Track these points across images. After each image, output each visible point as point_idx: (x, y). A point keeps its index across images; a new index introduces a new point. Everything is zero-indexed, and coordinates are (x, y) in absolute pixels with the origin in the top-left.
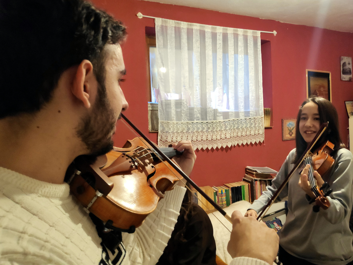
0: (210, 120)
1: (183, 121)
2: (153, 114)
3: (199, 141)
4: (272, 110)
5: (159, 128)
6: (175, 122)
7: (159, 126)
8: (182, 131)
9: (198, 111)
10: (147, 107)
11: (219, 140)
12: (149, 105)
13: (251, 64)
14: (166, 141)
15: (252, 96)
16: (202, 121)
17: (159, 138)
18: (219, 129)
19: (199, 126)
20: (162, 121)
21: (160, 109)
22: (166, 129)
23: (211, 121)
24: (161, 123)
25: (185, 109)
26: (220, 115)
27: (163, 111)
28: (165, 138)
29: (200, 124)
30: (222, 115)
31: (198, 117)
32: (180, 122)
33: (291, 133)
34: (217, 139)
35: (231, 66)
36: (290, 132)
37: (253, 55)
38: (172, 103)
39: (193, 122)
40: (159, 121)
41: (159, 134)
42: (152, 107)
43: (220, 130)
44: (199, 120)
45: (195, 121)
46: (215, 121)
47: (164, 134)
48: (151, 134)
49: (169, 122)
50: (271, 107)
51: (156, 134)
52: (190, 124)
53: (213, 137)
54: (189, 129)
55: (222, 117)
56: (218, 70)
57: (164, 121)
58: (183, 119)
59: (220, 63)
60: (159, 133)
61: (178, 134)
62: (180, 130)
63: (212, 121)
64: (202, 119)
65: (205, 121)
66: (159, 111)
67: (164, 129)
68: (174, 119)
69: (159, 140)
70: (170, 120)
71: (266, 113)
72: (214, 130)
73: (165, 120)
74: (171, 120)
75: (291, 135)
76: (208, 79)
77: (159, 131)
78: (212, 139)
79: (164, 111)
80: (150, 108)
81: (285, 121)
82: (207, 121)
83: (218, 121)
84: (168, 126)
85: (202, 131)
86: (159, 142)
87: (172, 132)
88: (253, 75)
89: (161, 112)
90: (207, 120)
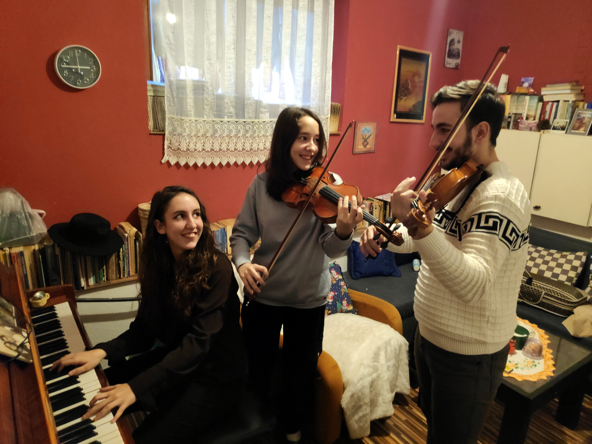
0: (249, 118)
1: (205, 118)
2: (156, 102)
3: (232, 151)
4: (342, 106)
5: (166, 127)
6: (193, 119)
7: (167, 124)
8: (205, 134)
9: (231, 102)
10: (146, 91)
11: (261, 150)
12: (149, 88)
13: (318, 30)
14: (179, 149)
15: (315, 82)
16: (237, 120)
17: (166, 143)
18: (262, 133)
19: (231, 127)
20: (172, 116)
21: (167, 96)
22: (179, 130)
23: (251, 120)
24: (169, 119)
25: (209, 97)
26: (265, 110)
27: (174, 100)
28: (177, 144)
29: (234, 123)
30: (268, 112)
31: (230, 113)
32: (201, 120)
33: (365, 143)
34: (258, 149)
35: (286, 31)
36: (364, 141)
37: (321, 15)
38: (188, 86)
39: (222, 120)
40: (166, 115)
41: (166, 138)
42: (154, 91)
43: (263, 135)
44: (231, 117)
45: (226, 119)
46: (256, 121)
47: (174, 137)
48: (152, 136)
49: (183, 118)
50: (342, 102)
51: (162, 137)
52: (217, 123)
53: (254, 146)
54: (215, 131)
55: (268, 114)
56: (265, 35)
57: (175, 116)
58: (206, 115)
59: (268, 24)
60: (166, 135)
61: (198, 139)
62: (202, 132)
63: (253, 121)
64: (237, 116)
65: (242, 120)
66: (165, 98)
67: (174, 130)
68: (191, 114)
69: (166, 147)
70: (185, 116)
71: (334, 111)
72: (256, 135)
73: (177, 115)
74: (187, 116)
75: (365, 146)
76: (249, 50)
77: (167, 132)
78: (251, 149)
79: (176, 99)
80: (150, 93)
81: (359, 125)
82: (244, 120)
83: (261, 121)
84: (182, 126)
85: (236, 136)
86: (166, 150)
87: (188, 135)
88: (319, 49)
89: (169, 101)
90: (244, 118)
